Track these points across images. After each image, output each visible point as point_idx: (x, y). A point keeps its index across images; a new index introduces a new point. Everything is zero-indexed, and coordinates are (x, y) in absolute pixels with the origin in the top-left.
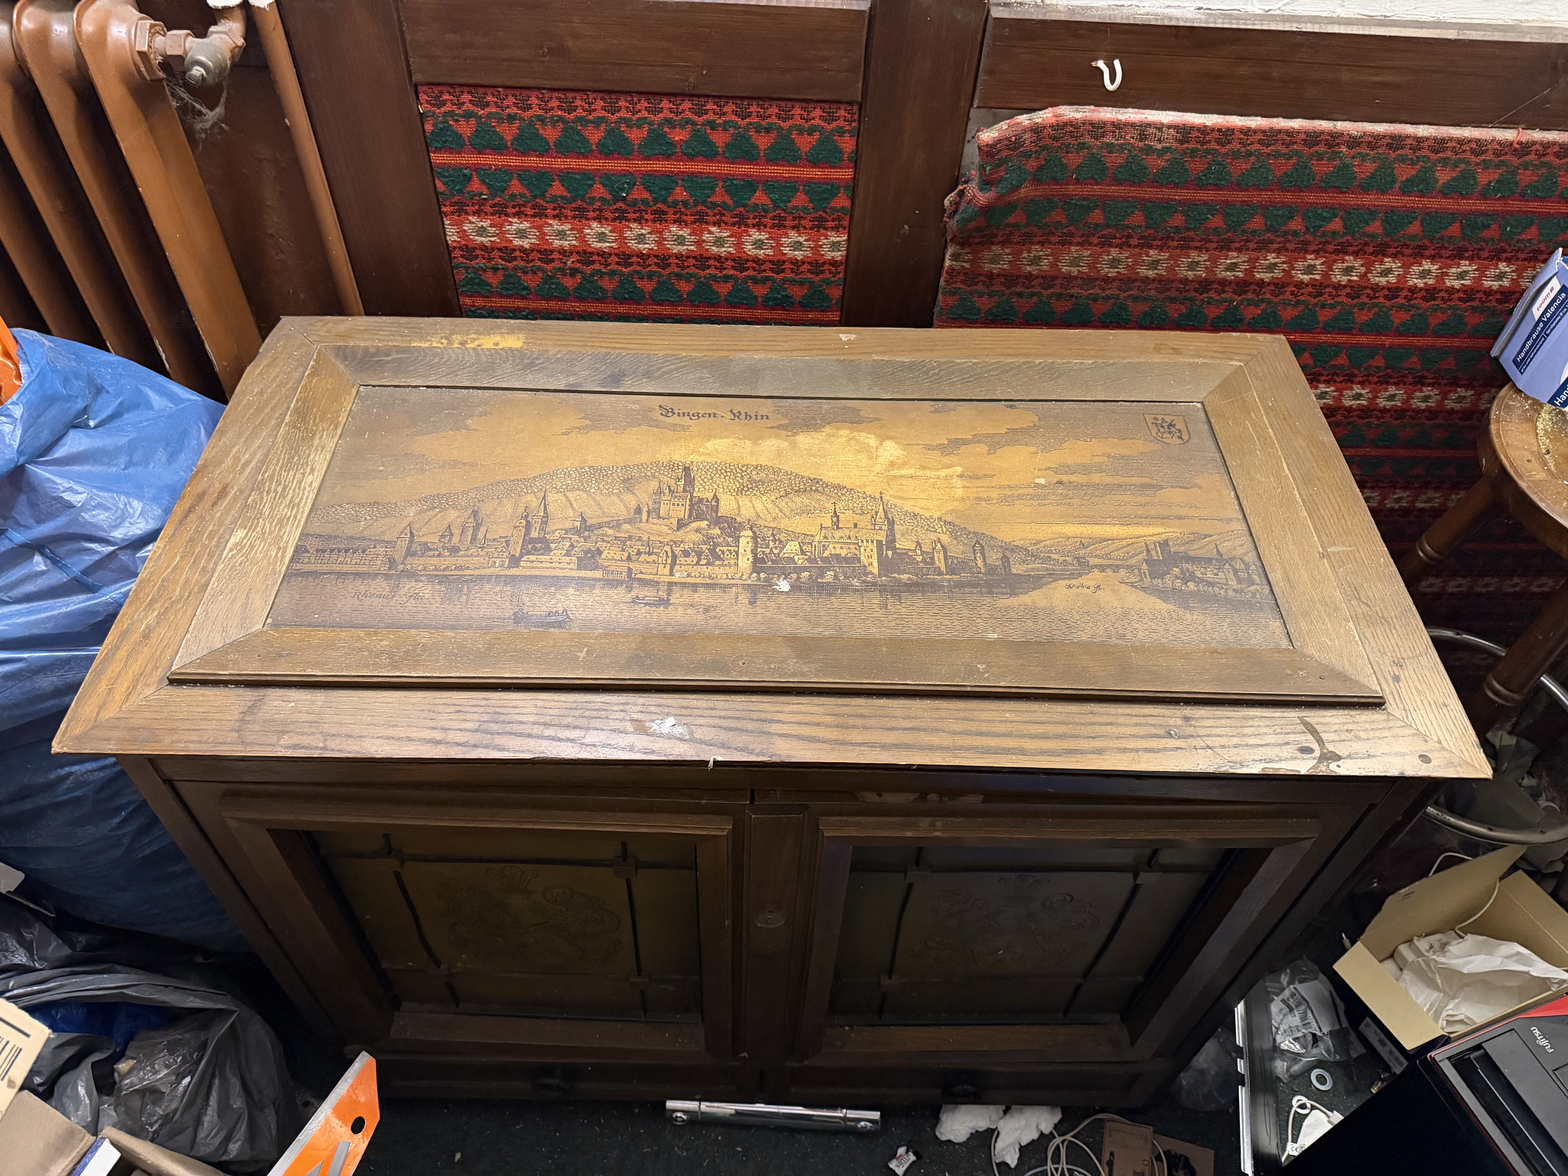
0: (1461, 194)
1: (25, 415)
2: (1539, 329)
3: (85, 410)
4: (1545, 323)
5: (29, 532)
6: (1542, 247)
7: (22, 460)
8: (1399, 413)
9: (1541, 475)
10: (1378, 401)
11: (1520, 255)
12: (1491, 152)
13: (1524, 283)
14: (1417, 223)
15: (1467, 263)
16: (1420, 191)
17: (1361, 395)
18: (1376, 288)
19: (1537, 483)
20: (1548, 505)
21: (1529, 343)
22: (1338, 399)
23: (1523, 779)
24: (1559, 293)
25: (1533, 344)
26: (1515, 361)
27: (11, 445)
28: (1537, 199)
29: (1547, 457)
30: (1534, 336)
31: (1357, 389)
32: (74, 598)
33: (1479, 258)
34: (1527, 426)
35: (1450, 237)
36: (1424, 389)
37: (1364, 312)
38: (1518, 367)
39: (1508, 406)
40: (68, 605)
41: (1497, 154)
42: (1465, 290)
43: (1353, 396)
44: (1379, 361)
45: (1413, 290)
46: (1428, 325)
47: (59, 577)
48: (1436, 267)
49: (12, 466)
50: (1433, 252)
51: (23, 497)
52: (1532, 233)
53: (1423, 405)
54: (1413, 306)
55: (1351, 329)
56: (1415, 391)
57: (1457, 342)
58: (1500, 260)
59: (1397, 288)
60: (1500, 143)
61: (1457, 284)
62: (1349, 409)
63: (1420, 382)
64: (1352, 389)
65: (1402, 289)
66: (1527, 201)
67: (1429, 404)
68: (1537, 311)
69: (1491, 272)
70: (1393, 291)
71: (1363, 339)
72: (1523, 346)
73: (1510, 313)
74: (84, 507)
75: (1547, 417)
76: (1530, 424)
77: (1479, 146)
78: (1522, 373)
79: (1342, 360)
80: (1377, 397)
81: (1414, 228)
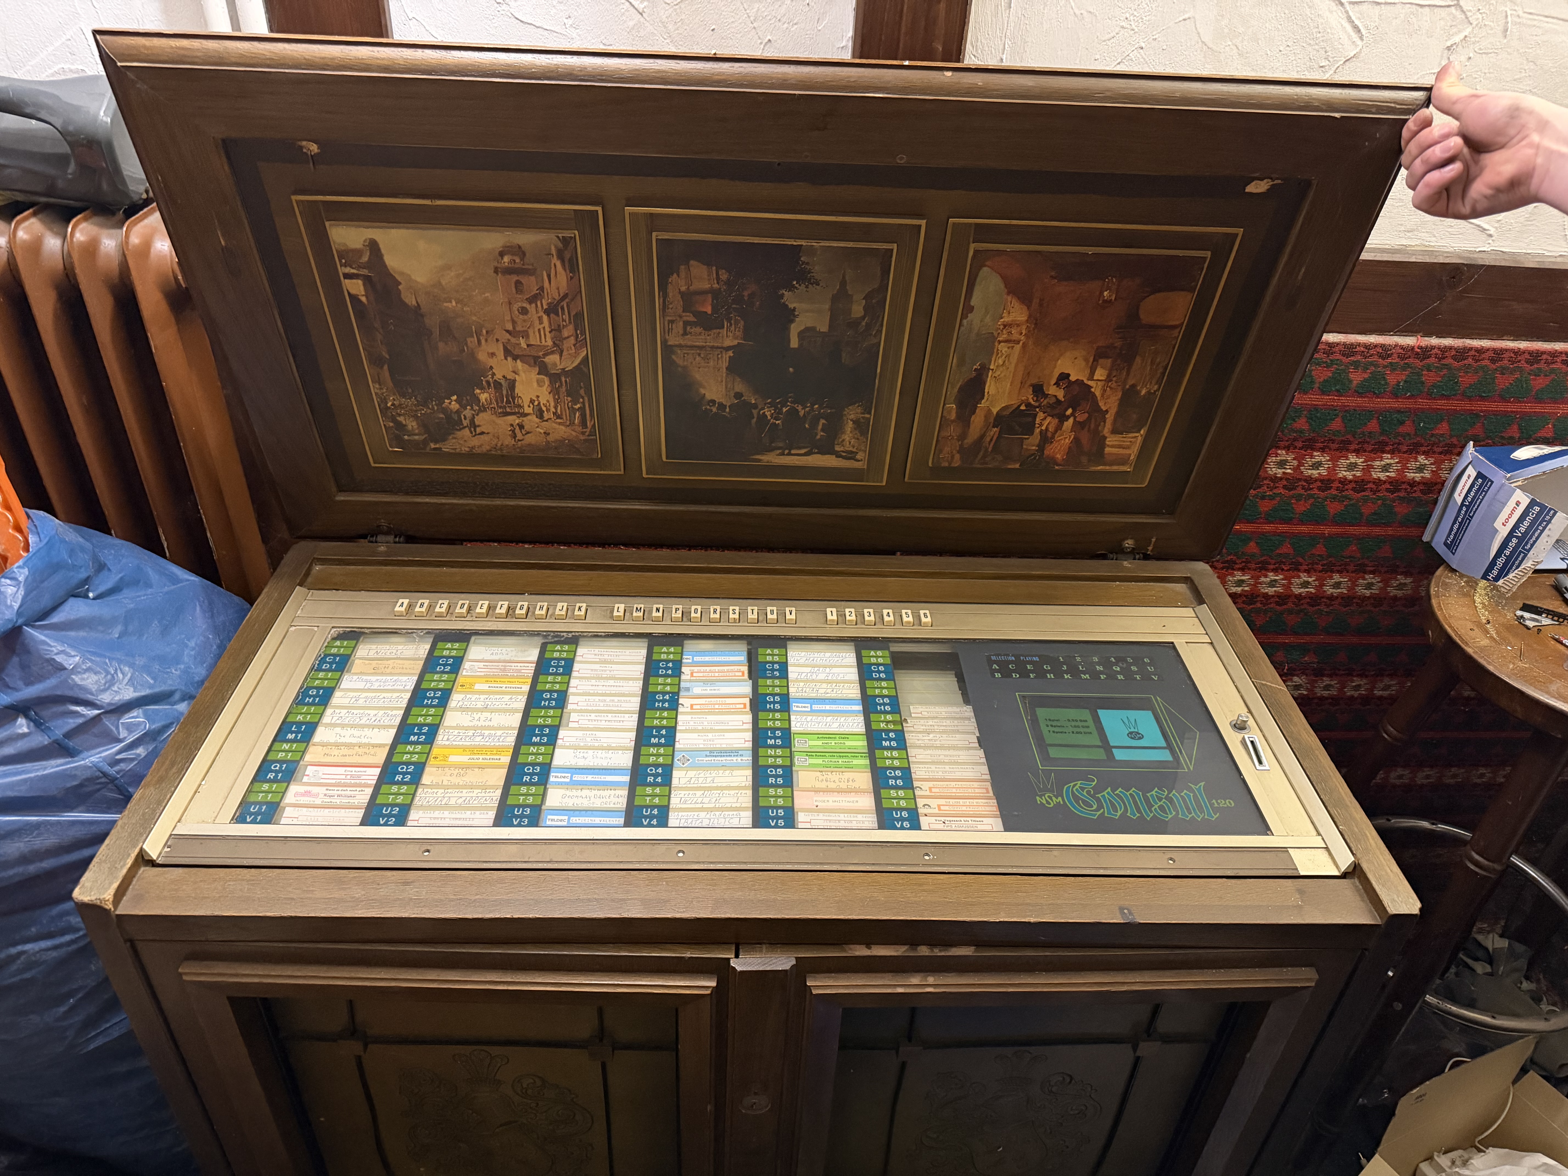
0: (1375, 393)
1: (30, 578)
2: (1463, 512)
3: (87, 581)
4: (1468, 507)
5: (17, 694)
6: (1454, 441)
7: (20, 621)
8: (1347, 600)
9: (1485, 642)
10: (1326, 588)
11: (1436, 449)
12: (1395, 356)
13: (1443, 474)
14: (1339, 419)
15: (1389, 456)
16: (1338, 391)
17: (1308, 583)
18: (1309, 480)
19: (1483, 649)
20: (1495, 667)
21: (1456, 526)
22: (1288, 587)
23: (1521, 983)
24: (1476, 479)
25: (1460, 526)
26: (1445, 544)
27: (11, 606)
28: (1443, 397)
29: (1488, 626)
30: (1460, 519)
31: (1304, 577)
32: (53, 762)
33: (1399, 451)
34: (1466, 600)
35: (1370, 433)
36: (1367, 577)
37: (1302, 502)
38: (1449, 549)
39: (1445, 584)
40: (45, 768)
41: (1401, 357)
42: (1390, 481)
43: (1301, 584)
44: (1320, 549)
45: (1344, 481)
46: (1361, 514)
47: (41, 740)
48: (1361, 460)
49: (10, 626)
50: (1357, 447)
51: (15, 659)
52: (1443, 428)
53: (1367, 593)
54: (1346, 497)
55: (1291, 519)
56: (1358, 579)
57: (1390, 531)
58: (1418, 453)
59: (1329, 480)
60: (1402, 347)
61: (1383, 476)
62: (1299, 597)
63: (1361, 570)
64: (1299, 577)
65: (1334, 481)
66: (1434, 399)
67: (1373, 591)
68: (1458, 497)
69: (1412, 465)
70: (1325, 483)
71: (1304, 529)
72: (1451, 529)
73: (1435, 502)
74: (74, 671)
75: (1483, 592)
76: (1468, 599)
77: (1385, 351)
78: (1454, 554)
79: (1286, 549)
80: (1324, 585)
81: (1336, 425)
